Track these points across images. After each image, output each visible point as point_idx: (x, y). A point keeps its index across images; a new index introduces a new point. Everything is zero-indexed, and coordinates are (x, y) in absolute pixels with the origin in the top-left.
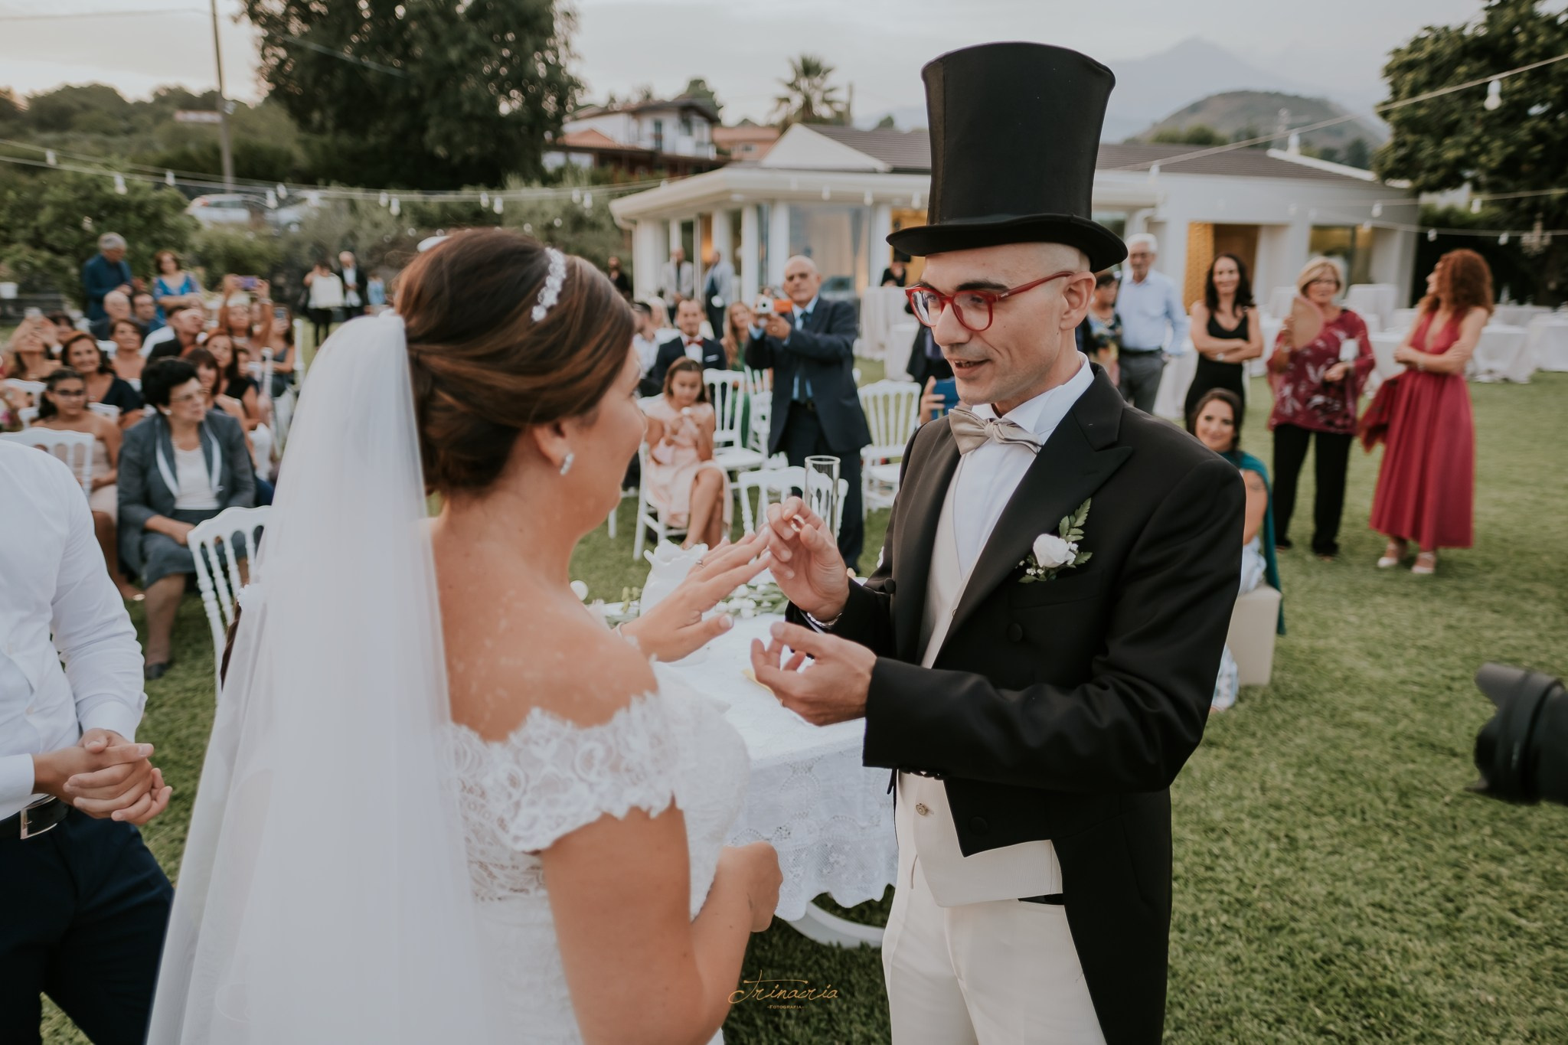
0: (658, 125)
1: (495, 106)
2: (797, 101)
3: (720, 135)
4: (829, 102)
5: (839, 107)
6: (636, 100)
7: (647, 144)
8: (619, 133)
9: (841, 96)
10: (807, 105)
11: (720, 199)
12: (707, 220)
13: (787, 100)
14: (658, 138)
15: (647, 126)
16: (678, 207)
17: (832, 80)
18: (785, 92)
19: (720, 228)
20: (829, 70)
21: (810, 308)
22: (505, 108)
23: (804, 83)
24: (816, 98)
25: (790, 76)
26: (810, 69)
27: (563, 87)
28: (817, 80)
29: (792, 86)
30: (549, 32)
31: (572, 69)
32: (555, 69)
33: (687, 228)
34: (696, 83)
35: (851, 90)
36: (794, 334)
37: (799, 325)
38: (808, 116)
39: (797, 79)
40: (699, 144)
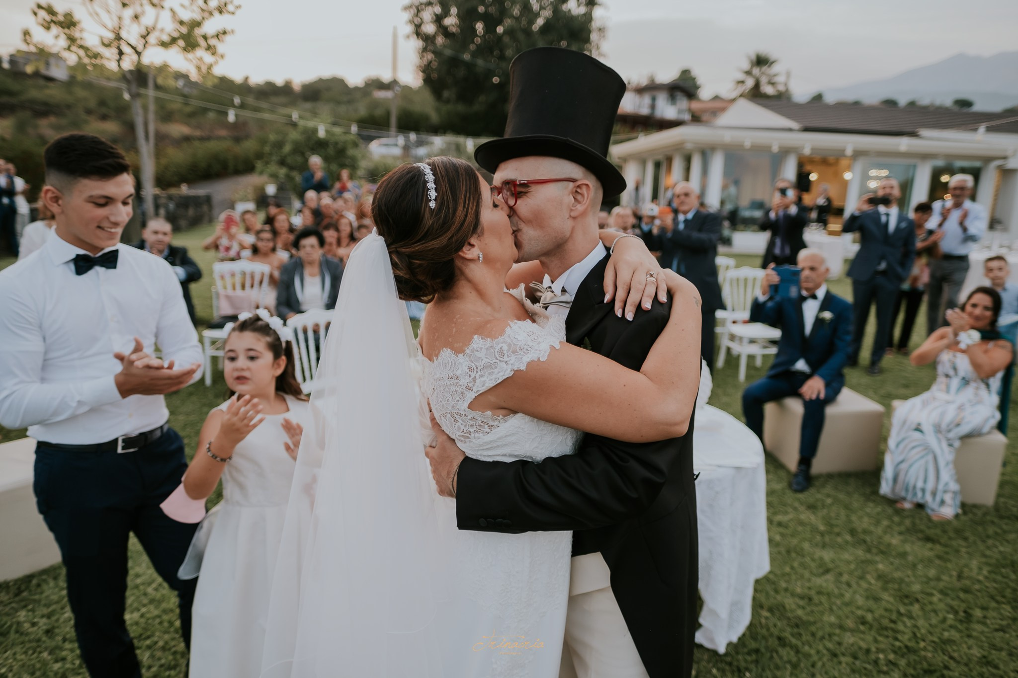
0: (654, 99)
2: (750, 83)
3: (695, 105)
4: (772, 84)
5: (781, 88)
6: (644, 82)
7: (645, 111)
8: (628, 104)
9: (781, 79)
10: (757, 85)
11: (678, 147)
12: (669, 160)
13: (742, 82)
14: (653, 107)
15: (646, 100)
16: (652, 152)
17: (775, 68)
18: (741, 76)
19: (678, 166)
20: (772, 63)
21: (690, 216)
23: (756, 71)
24: (764, 80)
25: (746, 66)
26: (761, 61)
28: (764, 68)
29: (748, 73)
30: (587, 40)
33: (658, 165)
34: (686, 73)
35: (788, 74)
36: (676, 231)
37: (681, 226)
38: (756, 95)
39: (752, 68)
40: (680, 111)
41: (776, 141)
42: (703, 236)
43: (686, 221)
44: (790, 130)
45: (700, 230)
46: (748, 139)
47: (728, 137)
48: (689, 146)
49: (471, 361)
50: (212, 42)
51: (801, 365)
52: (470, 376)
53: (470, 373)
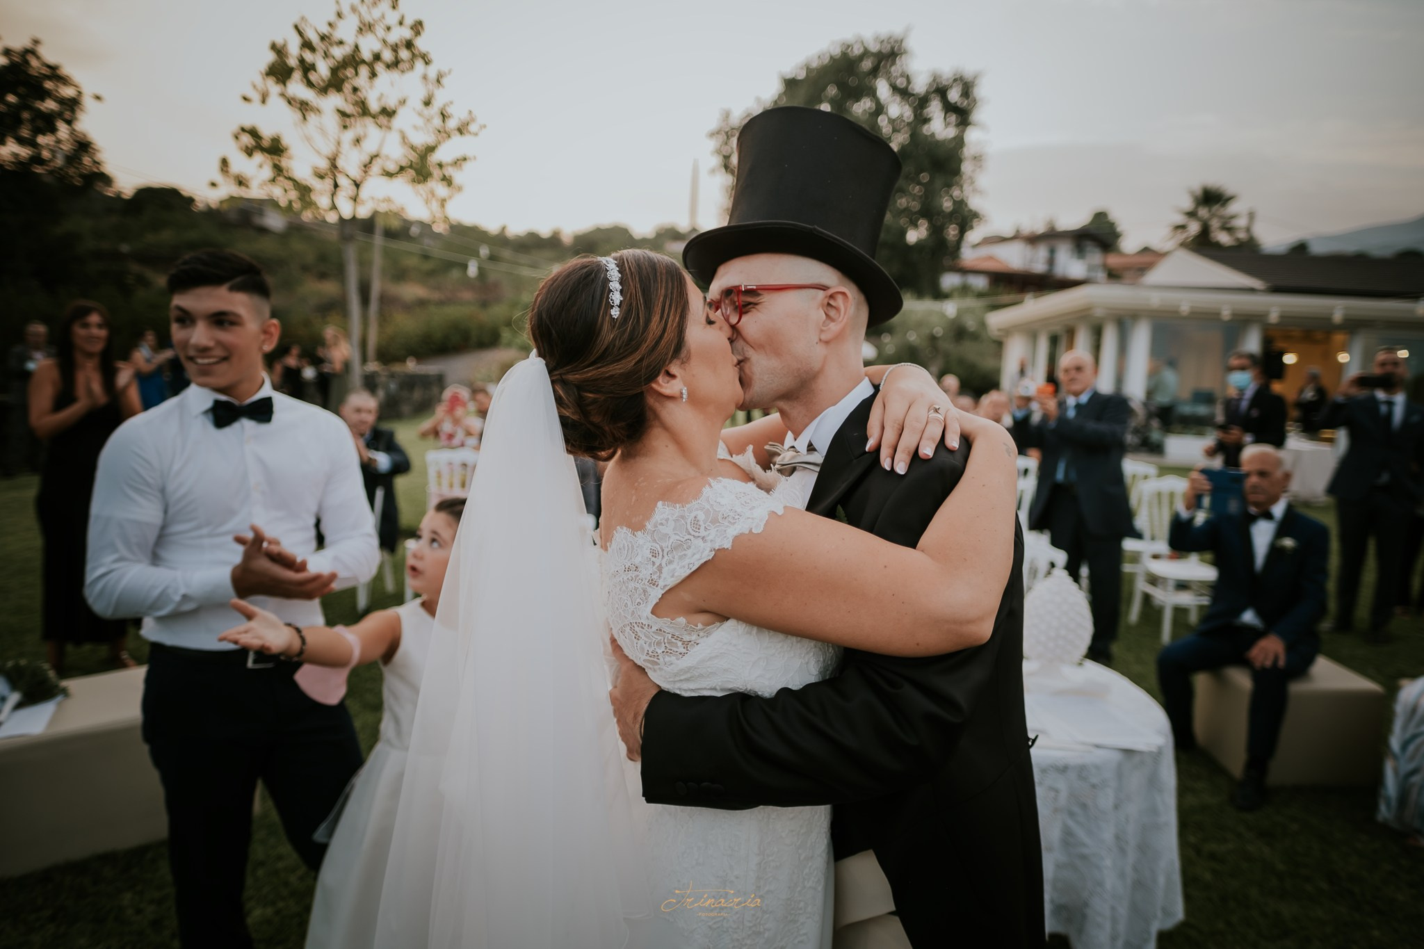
0: (1052, 251)
1: (903, 233)
2: (1194, 228)
3: (1113, 260)
4: (1229, 230)
5: (1242, 235)
6: (1040, 228)
7: (1039, 267)
8: (1015, 258)
9: (1241, 222)
10: (1205, 232)
11: (1084, 315)
12: (1071, 333)
13: (1183, 227)
14: (1051, 261)
15: (1042, 252)
16: (1045, 321)
17: (1233, 208)
18: (1180, 219)
19: (1083, 340)
20: (1230, 199)
21: (1084, 398)
22: (913, 236)
23: (1203, 212)
24: (1215, 224)
25: (1188, 204)
26: (1211, 198)
27: (965, 218)
28: (1215, 208)
29: (1192, 214)
30: (957, 172)
31: (974, 203)
32: (960, 204)
33: (1054, 341)
34: (1100, 217)
35: (1251, 216)
36: (1062, 420)
37: (1071, 413)
38: (1203, 244)
39: (1197, 207)
40: (1091, 268)
41: (1227, 306)
42: (1103, 427)
43: (1078, 407)
44: (1252, 290)
45: (1099, 418)
46: (1185, 303)
47: (1155, 299)
48: (1099, 313)
49: (655, 541)
50: (449, 171)
51: (1249, 617)
52: (654, 563)
53: (653, 559)
